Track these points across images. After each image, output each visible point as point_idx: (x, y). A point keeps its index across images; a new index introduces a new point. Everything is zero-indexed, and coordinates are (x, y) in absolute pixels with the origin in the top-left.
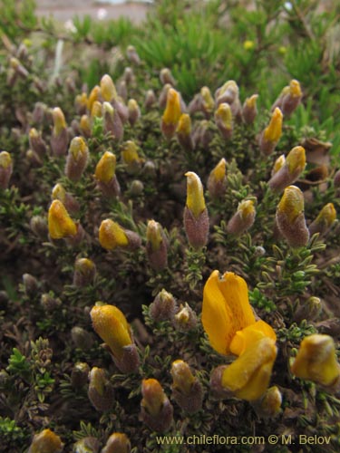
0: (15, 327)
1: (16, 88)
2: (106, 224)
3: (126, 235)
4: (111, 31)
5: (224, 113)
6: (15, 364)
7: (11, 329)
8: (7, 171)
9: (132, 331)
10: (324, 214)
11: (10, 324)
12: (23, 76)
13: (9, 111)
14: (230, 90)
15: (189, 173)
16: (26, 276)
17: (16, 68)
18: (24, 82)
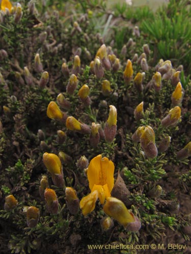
0: (31, 151)
1: (75, 37)
2: (70, 119)
3: (80, 126)
4: (137, 13)
5: (157, 78)
6: (18, 166)
7: (29, 152)
8: (45, 81)
9: (62, 169)
10: (188, 146)
11: (30, 149)
12: (79, 32)
13: (69, 47)
14: (166, 65)
15: (111, 106)
16: (40, 131)
17: (76, 27)
18: (79, 35)
